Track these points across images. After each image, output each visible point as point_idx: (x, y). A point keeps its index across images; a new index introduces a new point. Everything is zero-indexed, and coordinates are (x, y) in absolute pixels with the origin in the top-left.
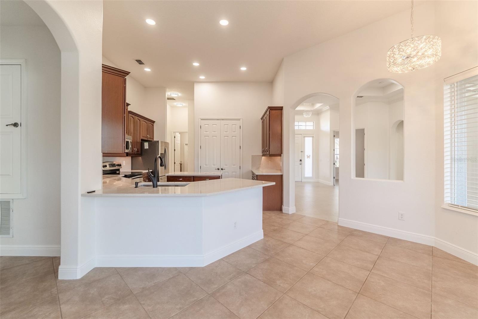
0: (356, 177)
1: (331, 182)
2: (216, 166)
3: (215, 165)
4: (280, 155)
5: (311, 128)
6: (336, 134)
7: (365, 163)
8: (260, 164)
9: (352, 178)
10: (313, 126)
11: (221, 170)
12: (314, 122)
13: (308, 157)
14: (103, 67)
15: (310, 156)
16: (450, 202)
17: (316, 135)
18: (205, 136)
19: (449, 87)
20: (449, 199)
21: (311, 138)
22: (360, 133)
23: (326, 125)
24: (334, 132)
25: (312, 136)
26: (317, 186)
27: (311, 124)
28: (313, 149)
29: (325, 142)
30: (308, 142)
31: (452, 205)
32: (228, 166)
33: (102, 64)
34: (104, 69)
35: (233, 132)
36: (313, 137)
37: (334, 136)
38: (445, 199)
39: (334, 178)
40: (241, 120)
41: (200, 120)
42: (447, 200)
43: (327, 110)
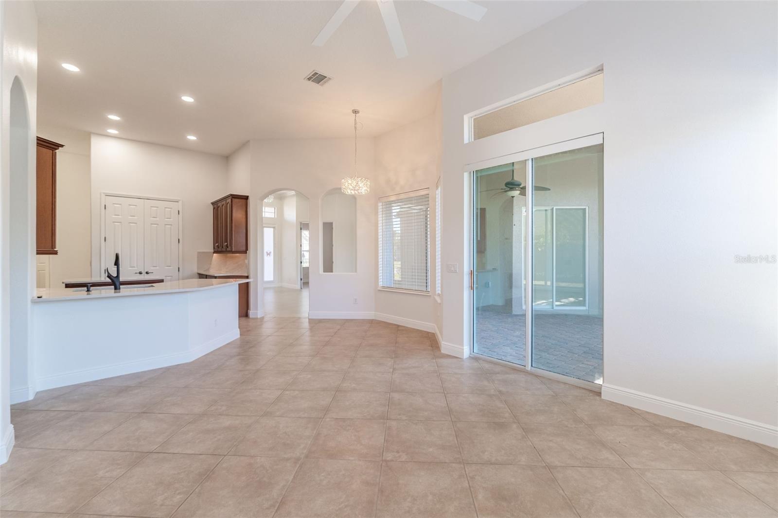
0: (324, 272)
1: (298, 286)
2: (136, 268)
3: (134, 267)
4: (245, 251)
5: (272, 216)
6: (304, 226)
7: (334, 261)
8: (211, 264)
9: (320, 273)
10: (275, 213)
11: (146, 274)
12: (275, 208)
13: (268, 254)
14: (37, 139)
15: (270, 253)
16: (382, 285)
17: (278, 224)
18: (114, 222)
19: (381, 204)
20: (382, 283)
21: (272, 229)
22: (328, 227)
23: (291, 213)
24: (301, 223)
25: (274, 226)
26: (280, 291)
27: (272, 210)
28: (274, 244)
29: (290, 235)
30: (268, 234)
31: (383, 287)
32: (157, 268)
33: (37, 137)
34: (39, 142)
35: (167, 218)
36: (274, 228)
37: (301, 229)
38: (379, 284)
39: (301, 279)
40: (180, 202)
41: (103, 196)
42: (381, 284)
43: (294, 195)
